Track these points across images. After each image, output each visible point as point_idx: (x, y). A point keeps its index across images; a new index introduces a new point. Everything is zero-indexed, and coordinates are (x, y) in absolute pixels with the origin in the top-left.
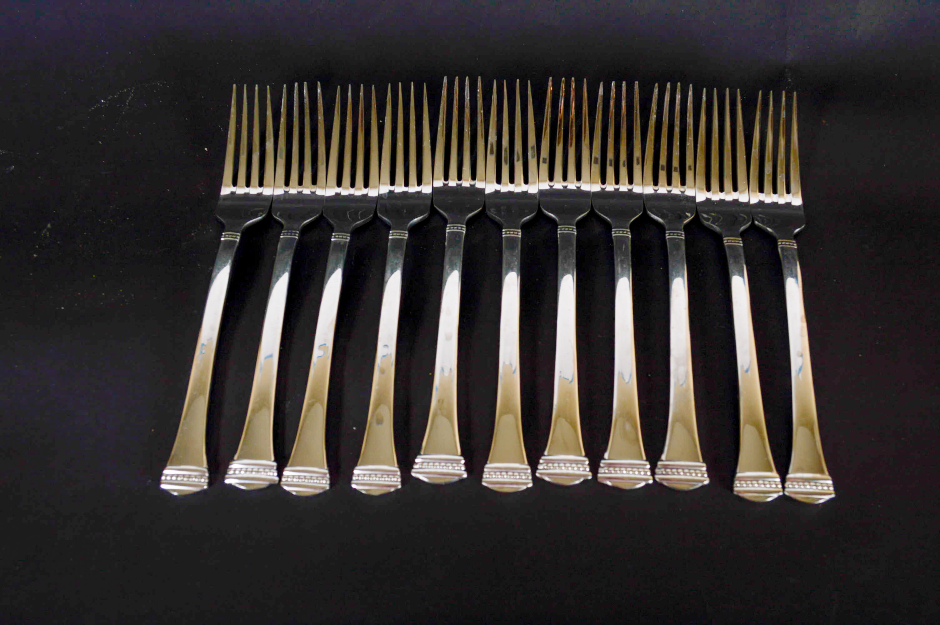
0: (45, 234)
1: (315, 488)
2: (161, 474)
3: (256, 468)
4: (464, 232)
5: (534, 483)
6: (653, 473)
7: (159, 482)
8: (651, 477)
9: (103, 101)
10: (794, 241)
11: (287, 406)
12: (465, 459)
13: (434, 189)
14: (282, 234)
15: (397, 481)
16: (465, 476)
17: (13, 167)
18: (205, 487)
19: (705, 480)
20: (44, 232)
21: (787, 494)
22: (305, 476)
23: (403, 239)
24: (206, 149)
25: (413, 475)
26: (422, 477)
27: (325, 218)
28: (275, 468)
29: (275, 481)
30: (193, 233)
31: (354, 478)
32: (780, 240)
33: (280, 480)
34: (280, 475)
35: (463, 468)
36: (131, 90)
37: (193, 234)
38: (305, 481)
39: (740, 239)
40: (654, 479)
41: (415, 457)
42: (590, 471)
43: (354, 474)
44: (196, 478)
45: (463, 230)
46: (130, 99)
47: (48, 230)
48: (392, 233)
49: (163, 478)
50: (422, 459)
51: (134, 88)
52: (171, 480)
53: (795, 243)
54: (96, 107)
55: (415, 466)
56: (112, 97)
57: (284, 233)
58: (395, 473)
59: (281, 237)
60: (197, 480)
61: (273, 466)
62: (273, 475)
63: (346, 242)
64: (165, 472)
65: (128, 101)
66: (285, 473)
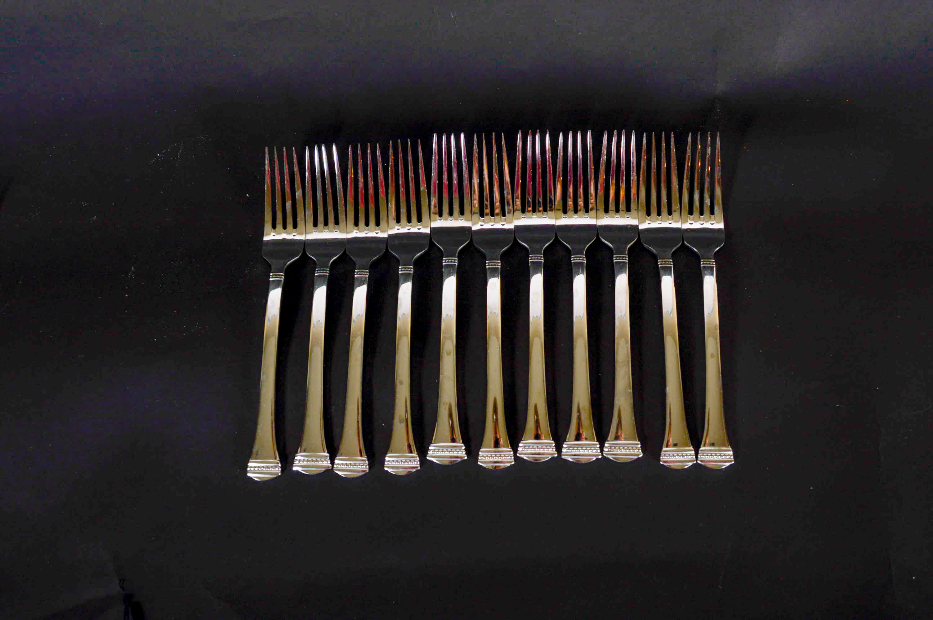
0: (131, 276)
1: (359, 472)
2: (247, 467)
3: (314, 459)
4: (457, 264)
5: (515, 461)
6: (602, 451)
7: (246, 472)
8: (600, 454)
9: (158, 155)
10: (714, 260)
11: (333, 411)
12: (465, 446)
13: (431, 229)
14: (316, 272)
15: (417, 464)
16: (466, 458)
17: (96, 217)
18: (280, 474)
19: (640, 454)
20: (130, 275)
21: (699, 462)
22: (351, 464)
23: (410, 273)
24: (247, 195)
25: (428, 458)
26: (434, 460)
27: (348, 255)
28: (328, 458)
29: (329, 467)
30: (247, 270)
31: (386, 463)
32: (702, 260)
33: (333, 467)
34: (332, 463)
35: (464, 453)
36: (181, 143)
37: (246, 272)
38: (350, 467)
39: (671, 260)
40: (602, 455)
41: (429, 446)
42: (556, 450)
43: (385, 460)
44: (272, 468)
45: (456, 262)
46: (180, 152)
47: (133, 272)
48: (401, 268)
49: (248, 469)
50: (434, 446)
51: (182, 142)
52: (255, 470)
53: (714, 262)
54: (154, 160)
55: (429, 452)
56: (165, 151)
57: (317, 270)
58: (416, 458)
59: (316, 274)
60: (273, 469)
61: (327, 457)
62: (327, 463)
63: (366, 277)
64: (250, 464)
65: (179, 154)
66: (336, 462)
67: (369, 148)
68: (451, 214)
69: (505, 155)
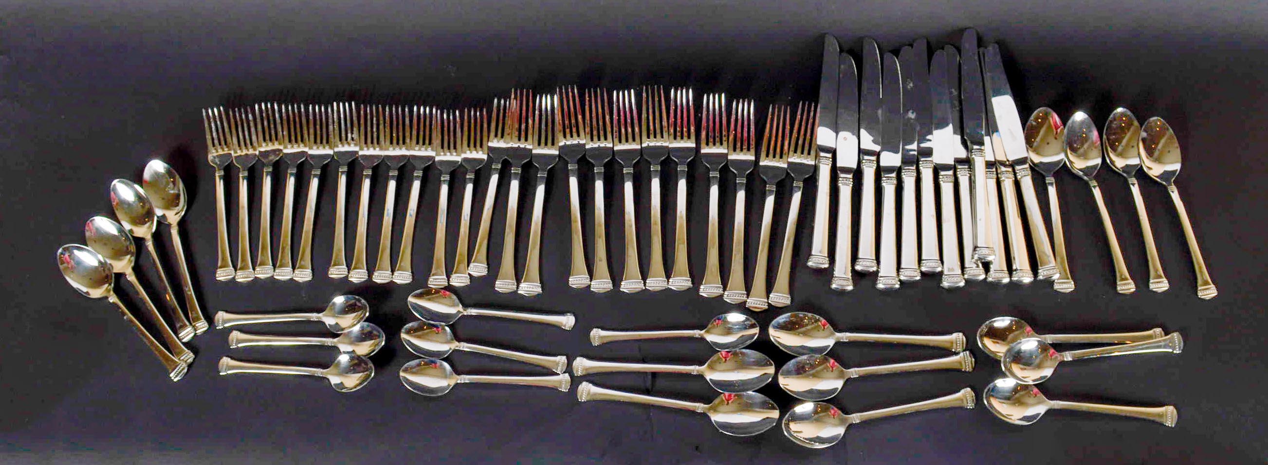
3: (531, 286)
25: (621, 290)
26: (625, 290)
55: (622, 286)
67: (569, 88)
68: (627, 141)
69: (663, 99)
